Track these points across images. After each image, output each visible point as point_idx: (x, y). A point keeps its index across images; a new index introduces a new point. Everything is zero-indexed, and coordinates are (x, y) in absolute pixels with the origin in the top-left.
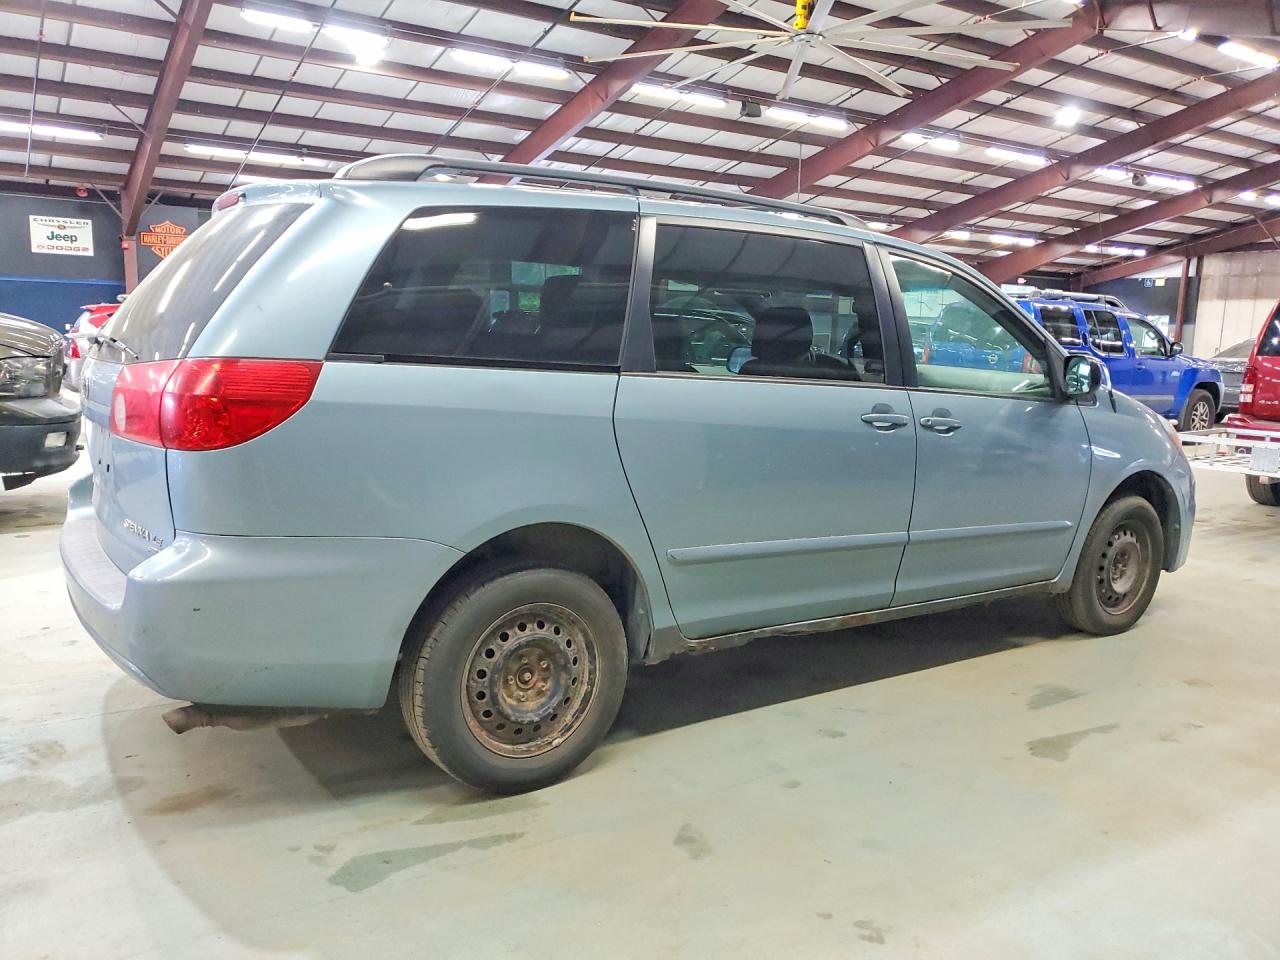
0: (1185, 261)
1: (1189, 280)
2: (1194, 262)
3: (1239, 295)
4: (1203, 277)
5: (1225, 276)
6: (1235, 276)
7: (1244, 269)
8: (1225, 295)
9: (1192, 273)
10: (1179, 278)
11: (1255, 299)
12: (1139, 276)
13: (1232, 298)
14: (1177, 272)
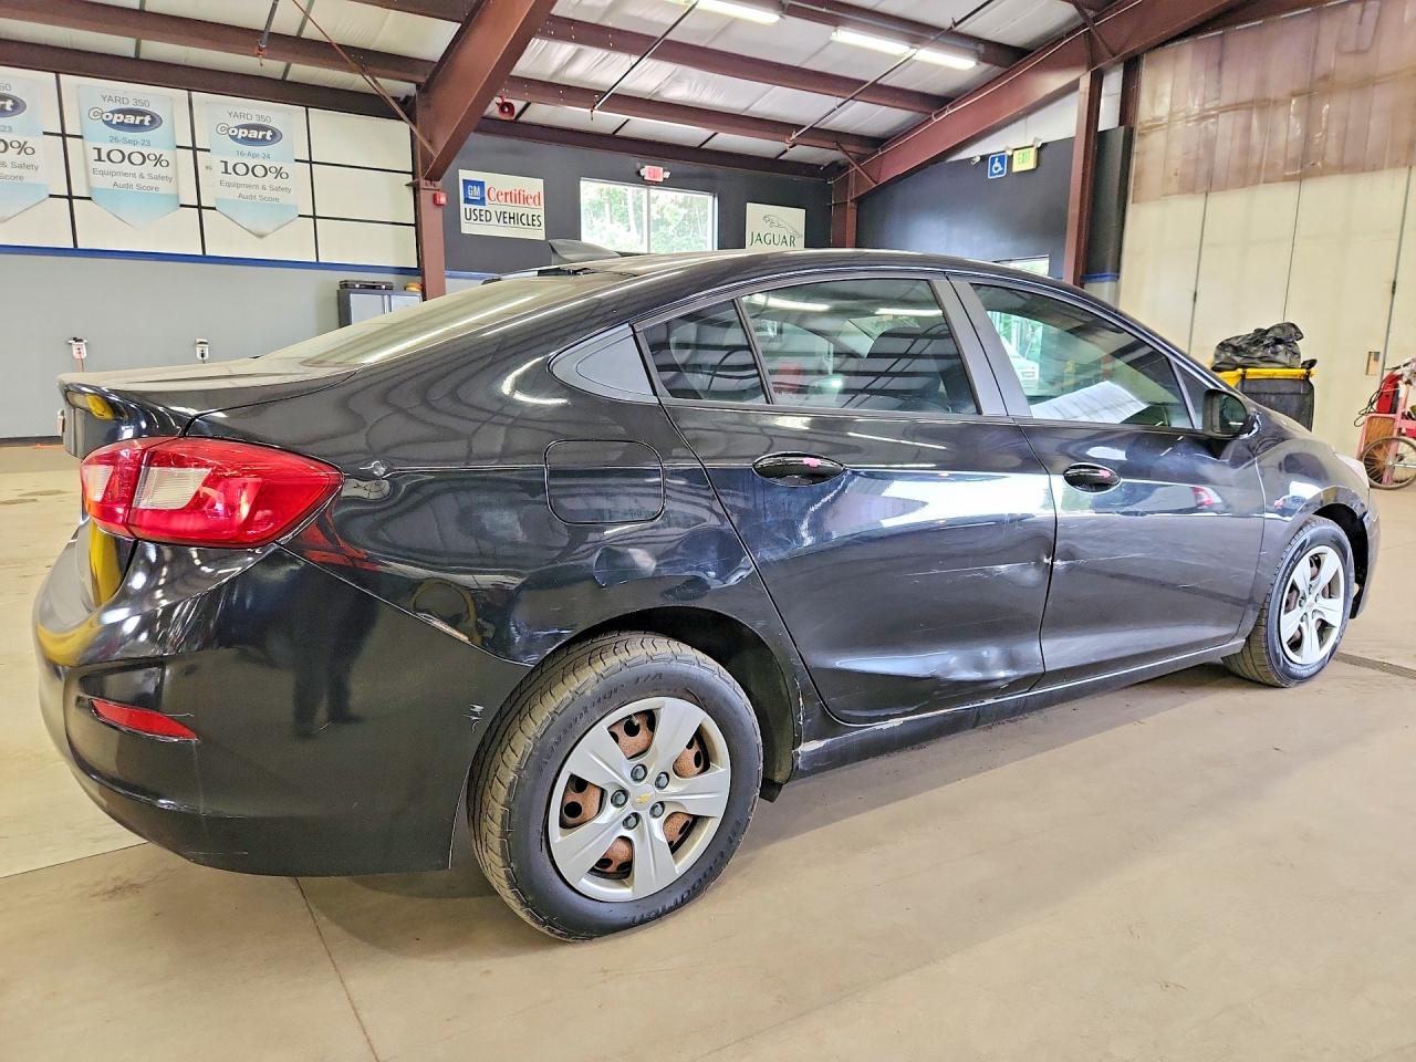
0: (1085, 83)
1: (1096, 141)
2: (1113, 84)
3: (1248, 175)
4: (1138, 128)
5: (1203, 117)
6: (1235, 107)
7: (1262, 82)
8: (1203, 180)
9: (1108, 119)
10: (1069, 142)
11: (1299, 178)
12: (974, 152)
13: (1225, 187)
14: (1063, 123)
